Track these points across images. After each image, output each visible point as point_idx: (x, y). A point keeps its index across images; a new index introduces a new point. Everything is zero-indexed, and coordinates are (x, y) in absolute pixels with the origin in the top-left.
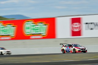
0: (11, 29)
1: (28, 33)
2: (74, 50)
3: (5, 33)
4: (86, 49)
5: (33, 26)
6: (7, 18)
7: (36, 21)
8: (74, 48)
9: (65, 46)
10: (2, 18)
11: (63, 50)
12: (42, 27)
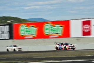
0: (33, 29)
1: (47, 33)
2: (65, 47)
3: (28, 33)
4: (75, 47)
5: (51, 27)
6: (30, 20)
7: (54, 23)
8: (65, 46)
9: (58, 45)
10: (26, 21)
11: (57, 48)
12: (59, 28)
